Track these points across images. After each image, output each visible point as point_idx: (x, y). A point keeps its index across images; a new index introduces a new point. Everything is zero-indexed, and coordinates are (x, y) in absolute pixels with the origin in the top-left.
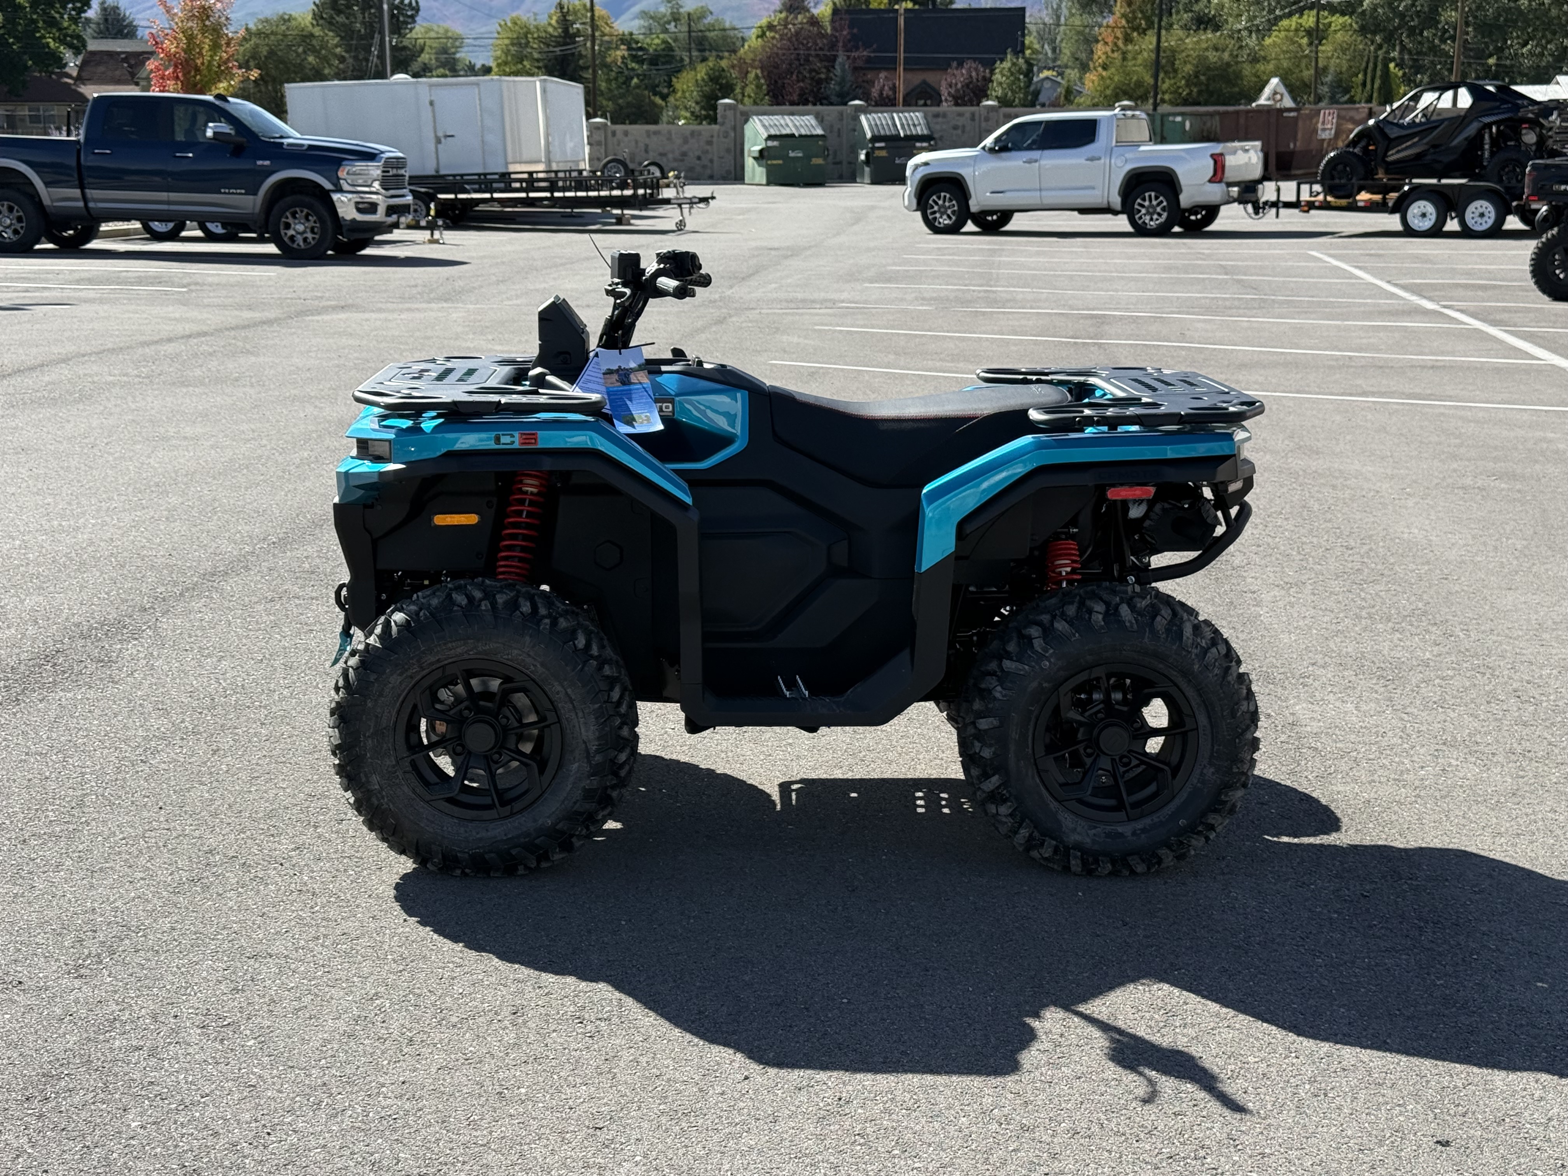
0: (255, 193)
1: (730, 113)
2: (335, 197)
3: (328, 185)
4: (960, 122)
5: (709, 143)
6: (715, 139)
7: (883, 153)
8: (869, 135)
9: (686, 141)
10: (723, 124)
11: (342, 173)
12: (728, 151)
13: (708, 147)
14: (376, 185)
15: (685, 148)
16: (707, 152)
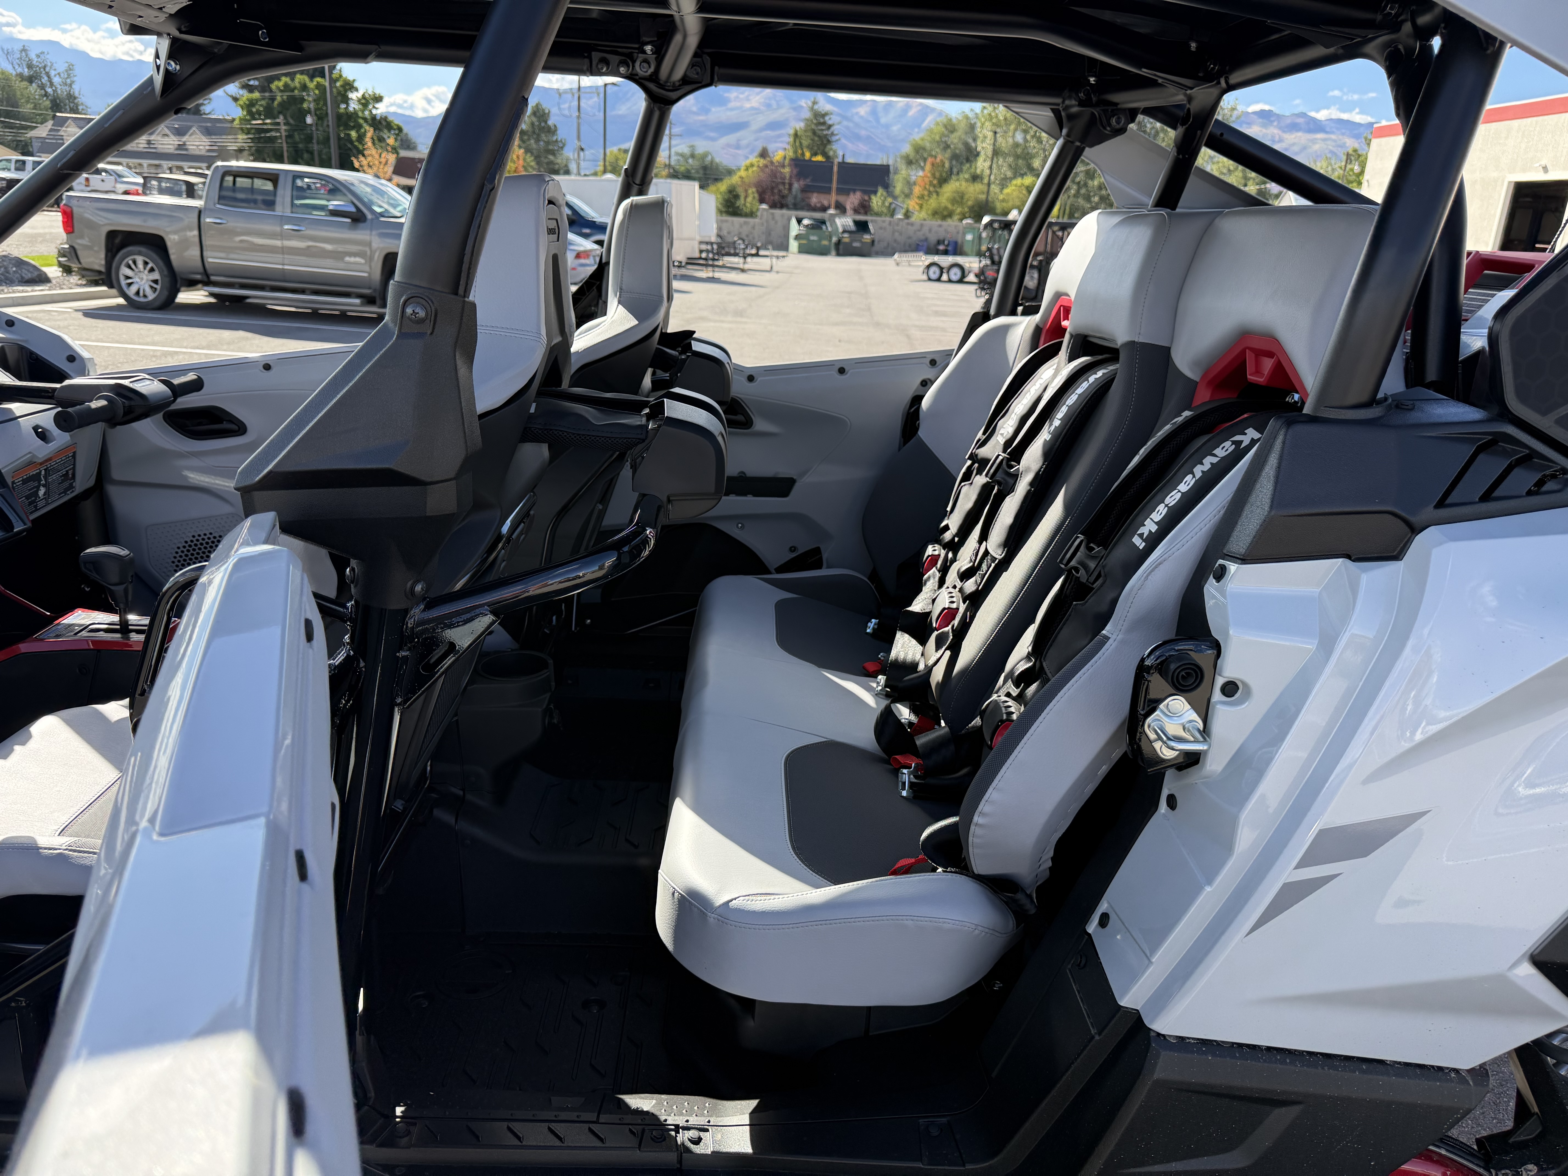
1: (765, 213)
4: (884, 225)
5: (753, 228)
6: (756, 227)
7: (847, 240)
8: (841, 230)
9: (741, 226)
10: (762, 218)
13: (751, 231)
15: (738, 230)
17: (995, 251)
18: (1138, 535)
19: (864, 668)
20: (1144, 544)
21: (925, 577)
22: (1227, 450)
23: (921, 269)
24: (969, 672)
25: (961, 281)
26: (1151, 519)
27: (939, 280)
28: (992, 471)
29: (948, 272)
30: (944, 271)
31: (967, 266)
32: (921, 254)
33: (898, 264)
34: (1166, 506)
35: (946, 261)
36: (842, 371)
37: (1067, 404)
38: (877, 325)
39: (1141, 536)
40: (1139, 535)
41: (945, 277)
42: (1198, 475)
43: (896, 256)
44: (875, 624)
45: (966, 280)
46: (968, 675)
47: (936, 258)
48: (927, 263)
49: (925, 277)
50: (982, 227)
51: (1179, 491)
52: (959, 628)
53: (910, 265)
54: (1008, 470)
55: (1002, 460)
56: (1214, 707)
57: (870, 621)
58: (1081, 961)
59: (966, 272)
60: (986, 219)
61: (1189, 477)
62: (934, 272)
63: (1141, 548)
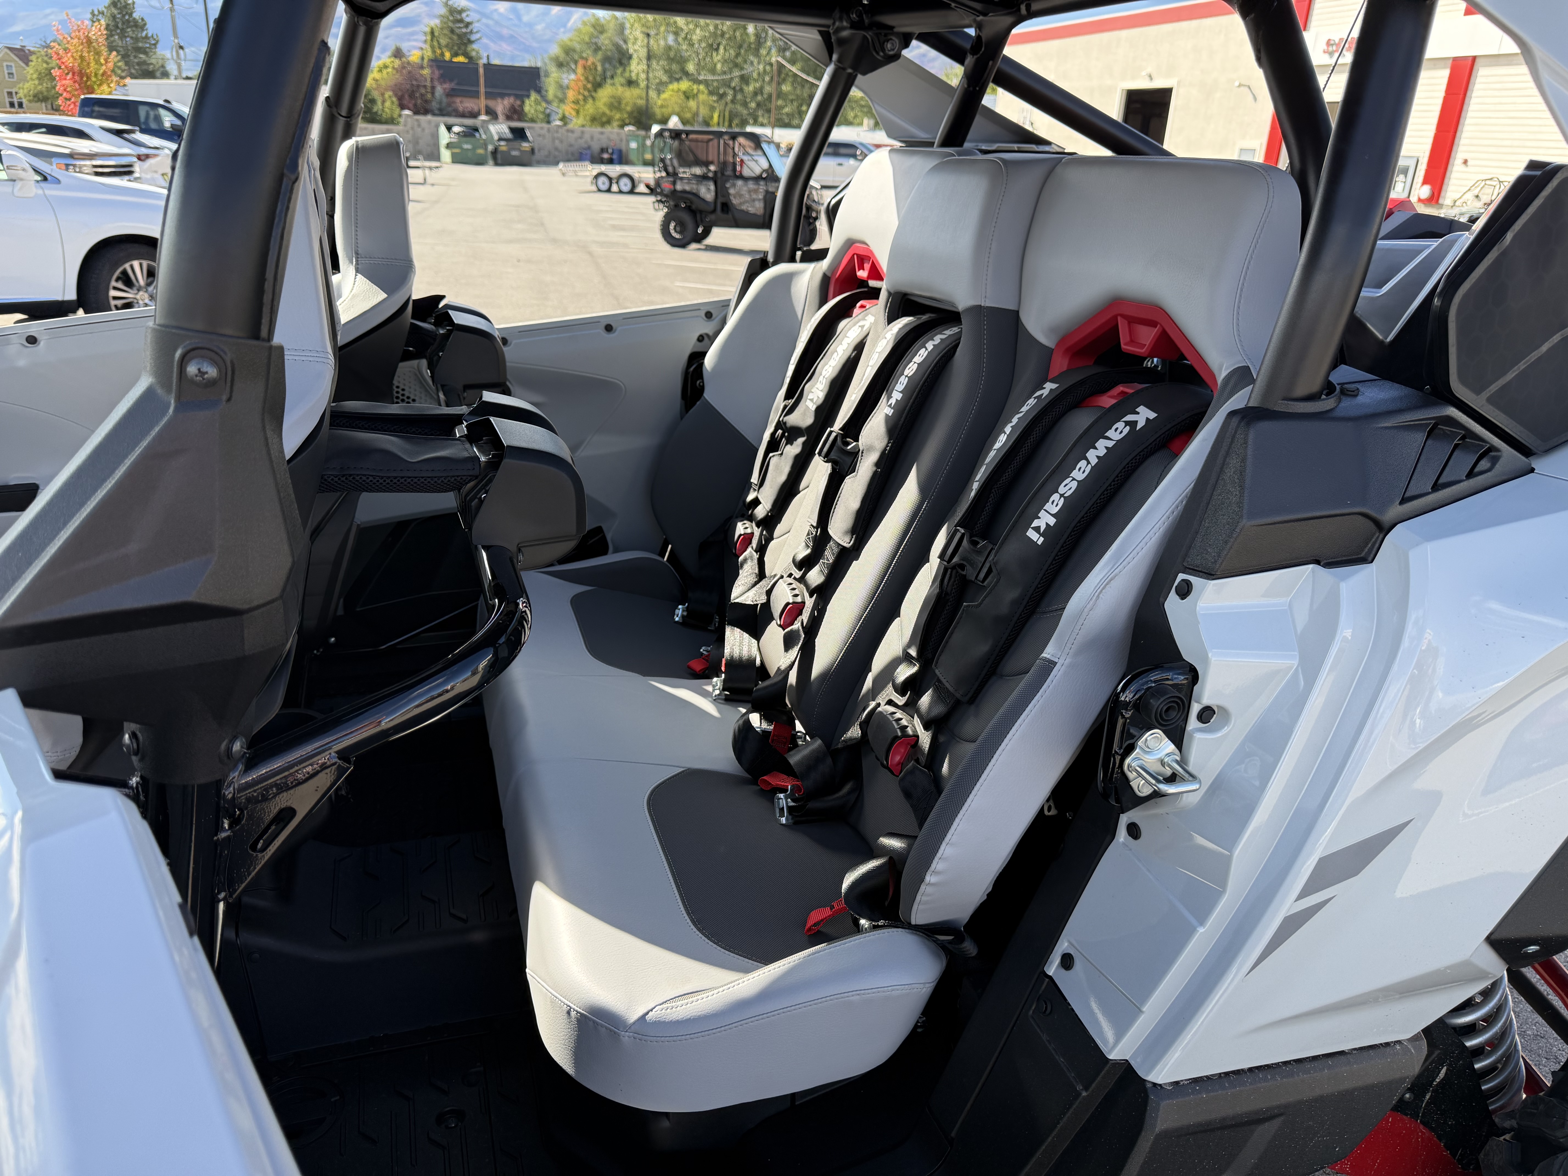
1: (409, 120)
4: (542, 132)
7: (504, 149)
8: (496, 138)
10: (405, 126)
17: (668, 162)
18: (1032, 528)
19: (689, 667)
20: (1042, 539)
21: (741, 558)
22: (1121, 432)
23: (589, 180)
24: (832, 675)
25: (632, 192)
26: (1045, 510)
27: (609, 190)
28: (825, 449)
29: (617, 183)
30: (614, 181)
31: (636, 176)
32: (587, 163)
33: (564, 174)
34: (1062, 495)
35: (614, 170)
36: (609, 328)
37: (905, 373)
38: (554, 241)
39: (1037, 529)
40: (1034, 528)
41: (615, 188)
42: (1094, 461)
43: (561, 165)
44: (683, 611)
45: (637, 190)
46: (830, 678)
47: (603, 168)
48: (595, 173)
49: (594, 188)
50: (652, 137)
51: (1074, 479)
52: (809, 625)
53: (577, 175)
54: (844, 448)
55: (836, 437)
56: (1191, 737)
57: (676, 608)
58: (1046, 1008)
59: (636, 182)
60: (655, 128)
61: (1082, 464)
62: (603, 182)
63: (1039, 542)
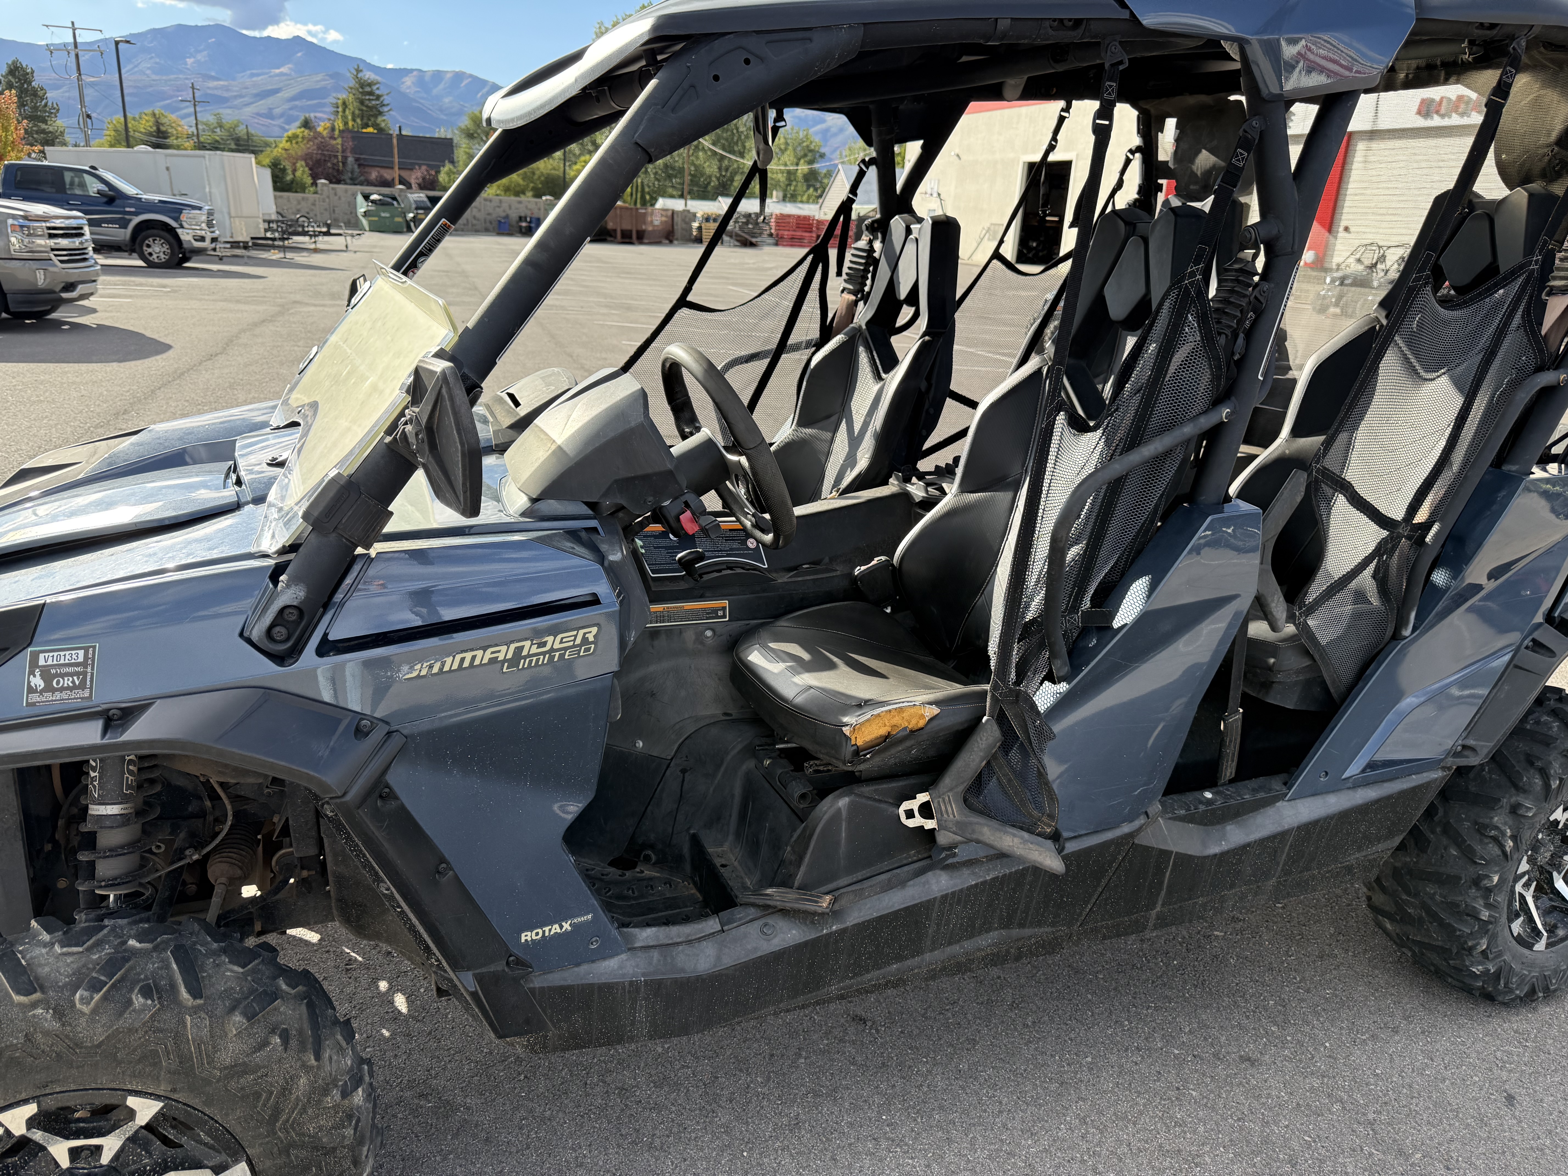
0: (125, 227)
1: (325, 188)
2: (179, 231)
3: (173, 224)
5: (314, 204)
6: (317, 203)
9: (299, 203)
10: (321, 194)
11: (184, 217)
12: (326, 210)
13: (313, 207)
14: (204, 226)
15: (299, 207)
16: (312, 210)
